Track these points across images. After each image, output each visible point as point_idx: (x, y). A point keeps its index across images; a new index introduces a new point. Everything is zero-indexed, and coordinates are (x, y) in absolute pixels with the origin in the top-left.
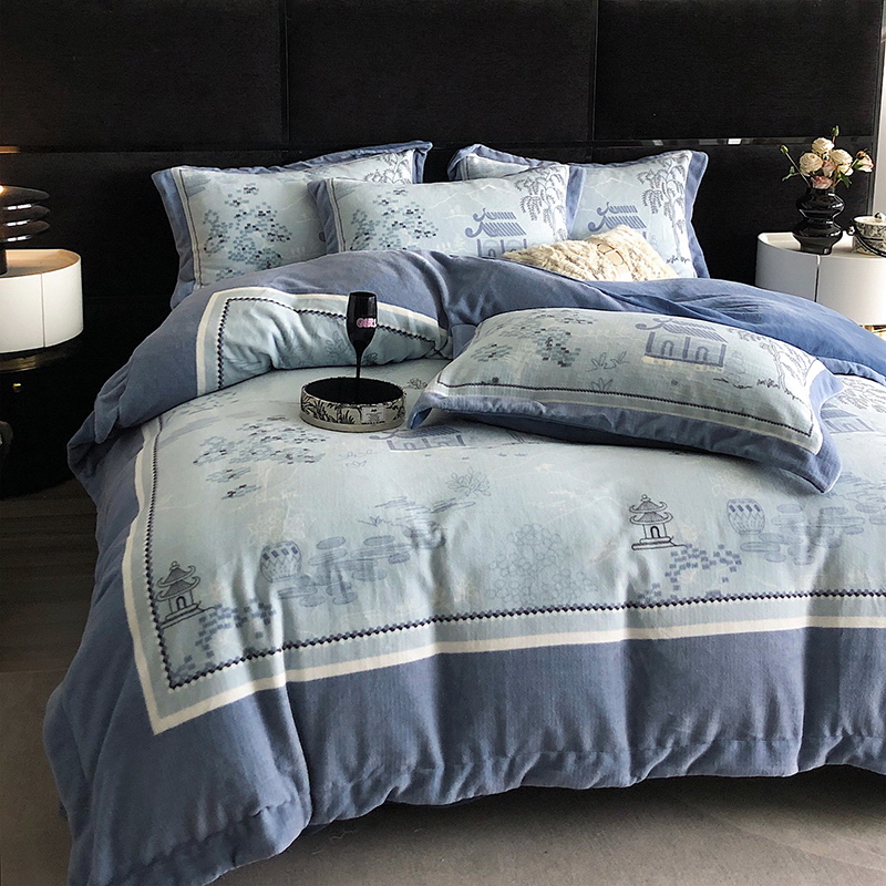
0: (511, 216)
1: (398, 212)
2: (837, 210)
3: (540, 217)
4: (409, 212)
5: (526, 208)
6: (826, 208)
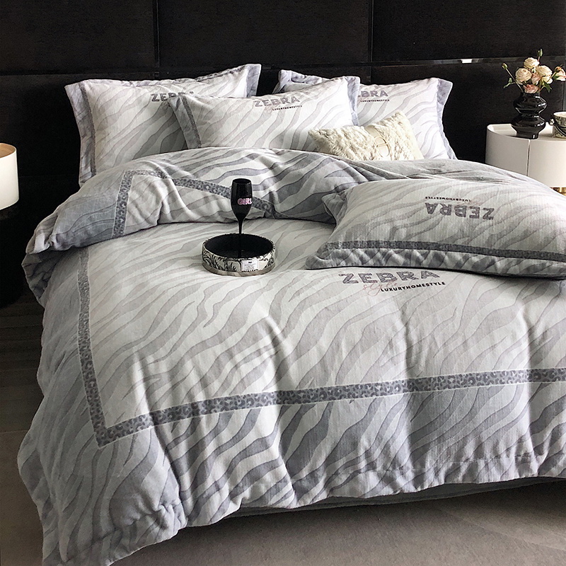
2: (542, 108)
6: (534, 107)
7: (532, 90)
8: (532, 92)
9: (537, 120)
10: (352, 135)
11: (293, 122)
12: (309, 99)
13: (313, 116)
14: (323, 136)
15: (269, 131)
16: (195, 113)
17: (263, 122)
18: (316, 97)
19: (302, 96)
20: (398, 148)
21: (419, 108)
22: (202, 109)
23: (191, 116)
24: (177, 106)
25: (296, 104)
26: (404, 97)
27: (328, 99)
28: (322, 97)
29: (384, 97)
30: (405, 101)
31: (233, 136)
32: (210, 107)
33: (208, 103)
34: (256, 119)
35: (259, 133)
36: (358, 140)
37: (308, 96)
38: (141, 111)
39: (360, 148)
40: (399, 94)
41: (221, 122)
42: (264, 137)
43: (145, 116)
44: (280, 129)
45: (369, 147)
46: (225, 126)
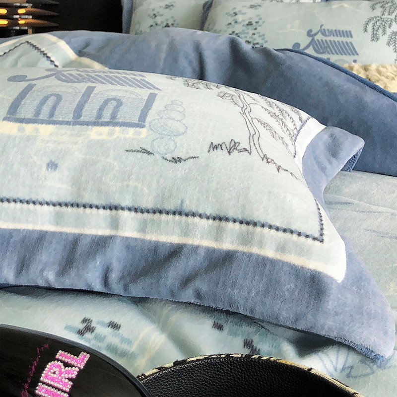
0: (349, 34)
1: (240, 23)
3: (384, 39)
4: (250, 24)
5: (370, 27)
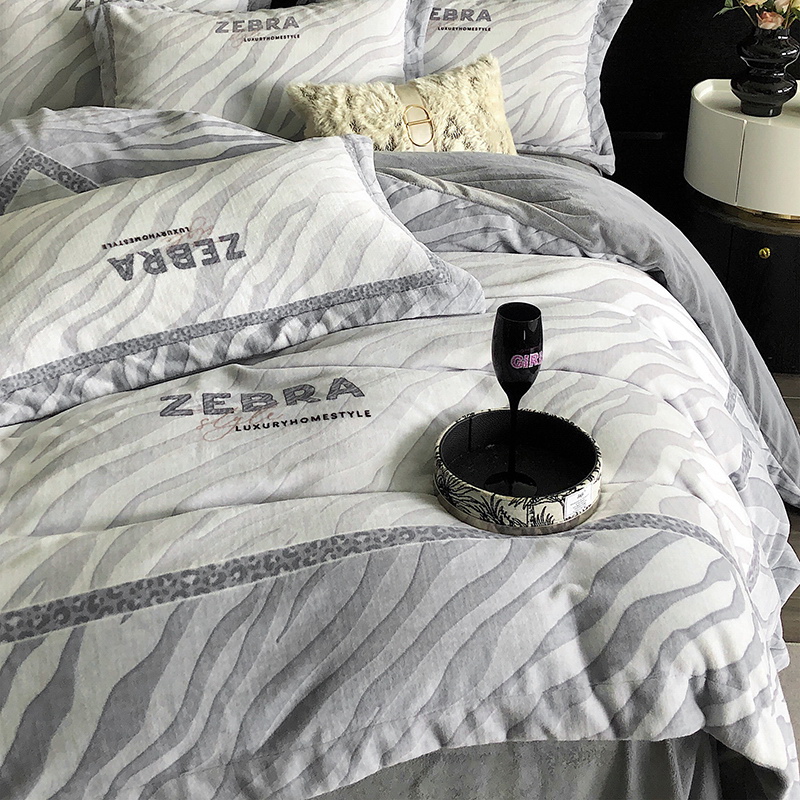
2: (789, 59)
6: (774, 56)
7: (770, 23)
8: (770, 26)
9: (778, 80)
10: (359, 101)
11: (275, 66)
12: (316, 24)
13: (317, 55)
14: (306, 99)
15: (228, 79)
16: (118, 37)
17: (218, 64)
18: (333, 19)
19: (307, 17)
20: (452, 129)
21: (545, 48)
22: (127, 30)
23: (112, 42)
24: (96, 22)
25: (292, 31)
26: (520, 23)
27: (352, 24)
28: (343, 21)
29: (484, 24)
30: (521, 33)
31: (162, 85)
32: (140, 28)
33: (140, 21)
34: (208, 56)
35: (209, 82)
36: (369, 110)
37: (318, 18)
38: (48, 26)
39: (370, 126)
40: (512, 18)
41: (149, 56)
42: (216, 91)
43: (53, 36)
44: (248, 78)
45: (389, 126)
46: (153, 65)
